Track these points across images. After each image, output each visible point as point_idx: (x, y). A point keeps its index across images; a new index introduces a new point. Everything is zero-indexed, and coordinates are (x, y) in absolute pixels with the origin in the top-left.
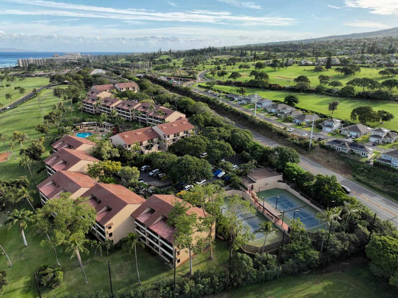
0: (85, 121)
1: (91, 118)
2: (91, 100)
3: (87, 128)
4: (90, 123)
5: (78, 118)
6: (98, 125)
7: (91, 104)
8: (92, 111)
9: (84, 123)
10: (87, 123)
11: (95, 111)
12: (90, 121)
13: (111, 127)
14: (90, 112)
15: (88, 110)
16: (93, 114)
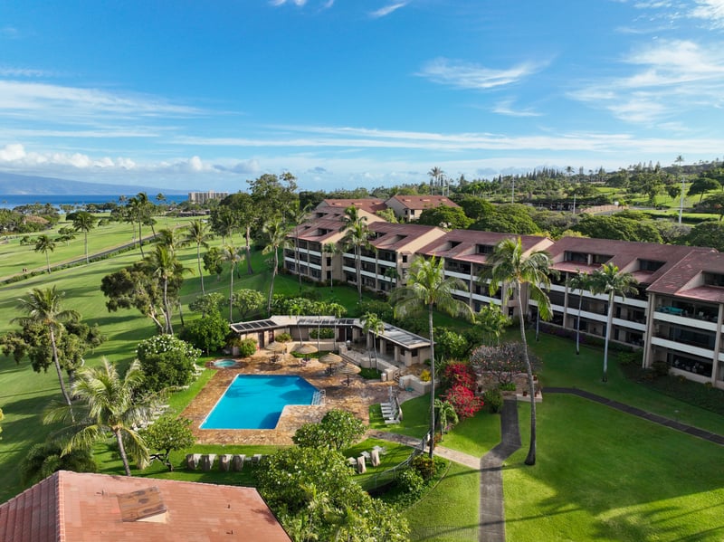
0: (284, 311)
1: (312, 297)
2: (314, 232)
3: (291, 345)
4: (307, 320)
5: (260, 298)
6: (345, 333)
7: (316, 246)
8: (315, 272)
9: (280, 320)
10: (293, 320)
11: (329, 273)
12: (306, 312)
13: (415, 352)
14: (309, 275)
15: (303, 268)
16: (319, 285)
